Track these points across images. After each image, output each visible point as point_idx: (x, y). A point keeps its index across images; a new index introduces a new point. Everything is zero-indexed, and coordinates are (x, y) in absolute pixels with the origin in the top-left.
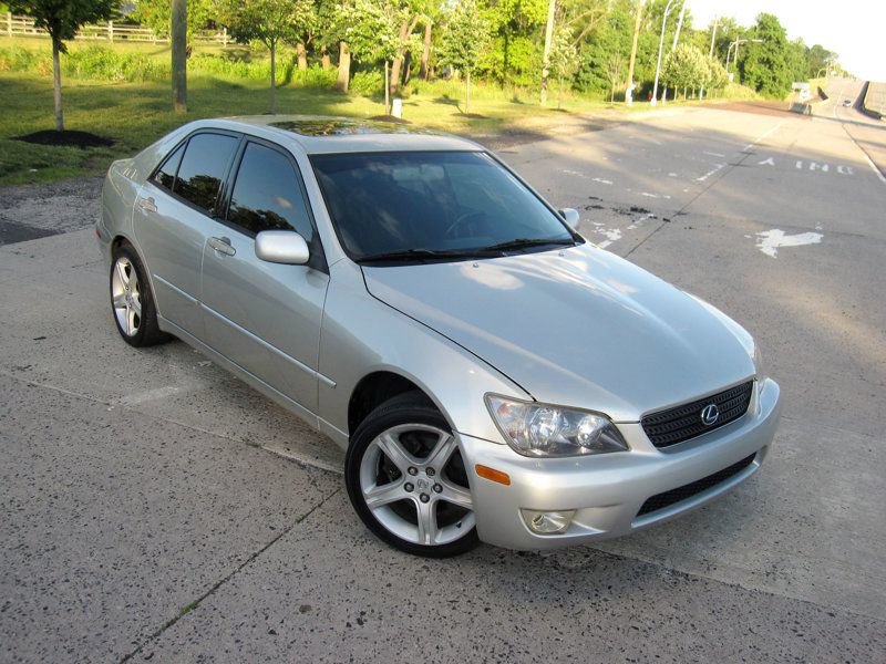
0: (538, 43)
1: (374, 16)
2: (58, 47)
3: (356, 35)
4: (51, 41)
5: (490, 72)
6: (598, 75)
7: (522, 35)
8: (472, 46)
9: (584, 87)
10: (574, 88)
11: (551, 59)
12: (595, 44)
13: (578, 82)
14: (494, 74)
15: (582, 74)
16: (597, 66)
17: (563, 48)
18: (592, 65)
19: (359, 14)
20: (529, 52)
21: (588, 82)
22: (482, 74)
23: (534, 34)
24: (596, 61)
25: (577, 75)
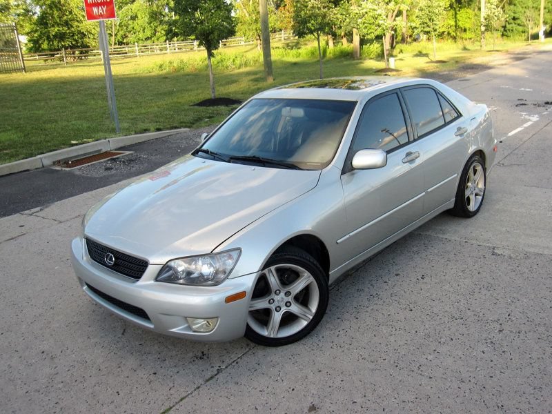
0: (476, 10)
1: (374, 10)
2: (210, 55)
3: (364, 23)
4: (206, 51)
5: (446, 33)
6: (519, 25)
7: (465, 7)
8: (435, 19)
9: (509, 33)
10: (503, 35)
11: (486, 19)
12: (515, 5)
13: (506, 31)
14: (449, 34)
15: (508, 26)
16: (518, 19)
17: (493, 11)
18: (514, 19)
19: (364, 11)
20: (471, 17)
21: (512, 30)
22: (441, 35)
23: (473, 5)
24: (516, 16)
25: (504, 27)
